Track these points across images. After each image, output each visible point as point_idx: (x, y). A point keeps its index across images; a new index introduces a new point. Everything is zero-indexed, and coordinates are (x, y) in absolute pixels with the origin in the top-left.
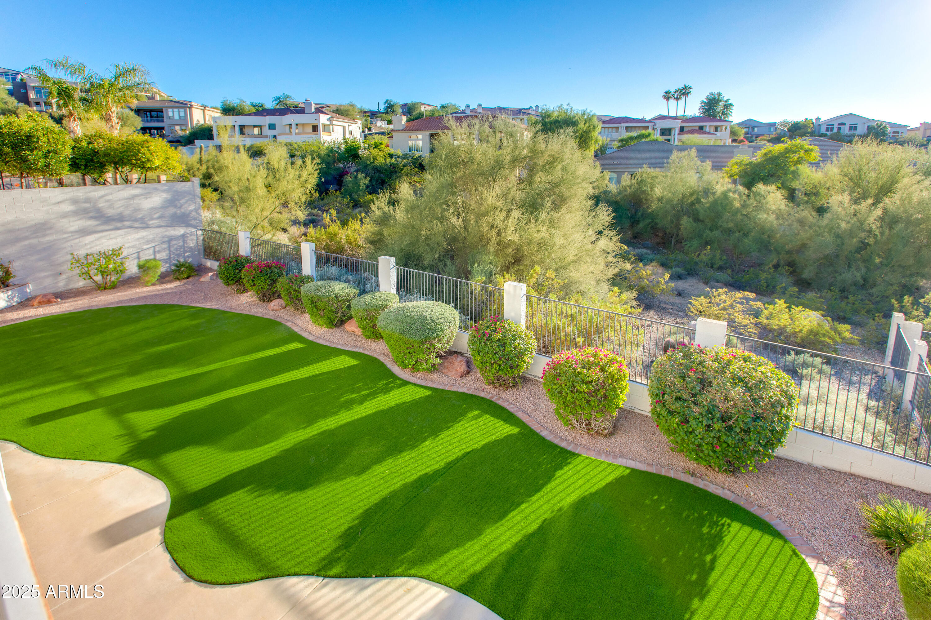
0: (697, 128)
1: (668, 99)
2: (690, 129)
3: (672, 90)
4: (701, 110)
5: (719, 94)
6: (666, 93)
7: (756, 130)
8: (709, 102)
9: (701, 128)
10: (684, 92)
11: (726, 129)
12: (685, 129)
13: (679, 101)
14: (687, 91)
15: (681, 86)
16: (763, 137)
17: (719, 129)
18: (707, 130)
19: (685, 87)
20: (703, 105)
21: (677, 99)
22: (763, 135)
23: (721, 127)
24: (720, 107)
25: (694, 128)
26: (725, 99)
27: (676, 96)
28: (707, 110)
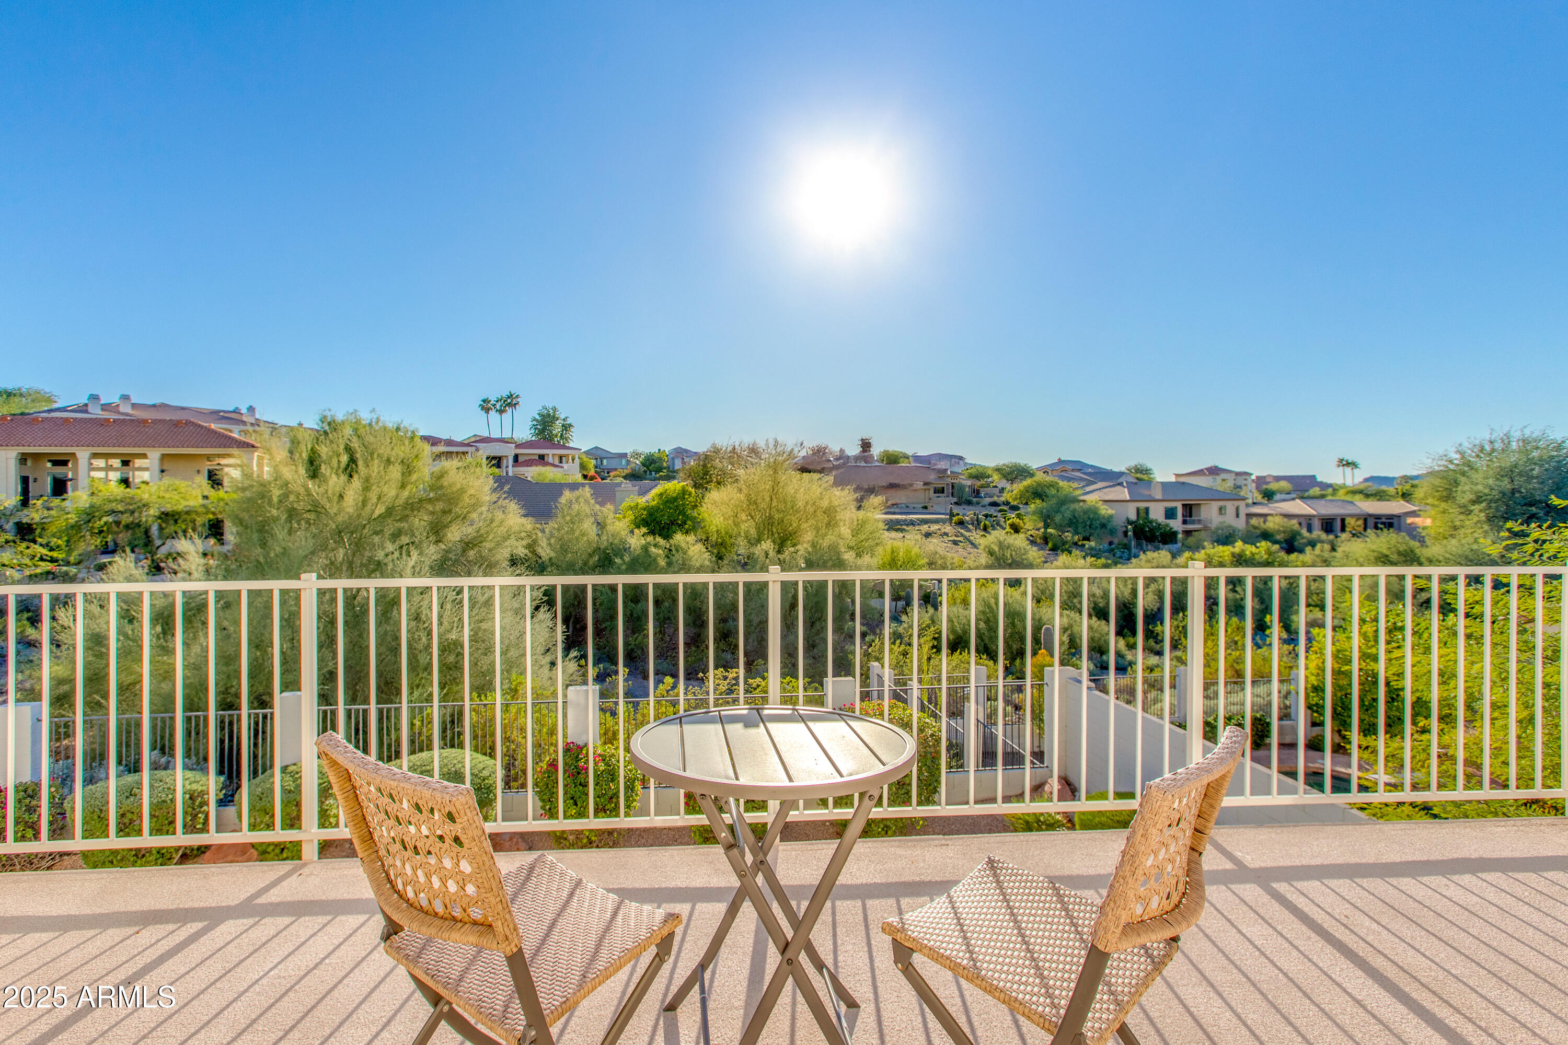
0: (537, 458)
1: (487, 410)
2: (527, 458)
3: (493, 399)
4: (533, 431)
5: (555, 409)
6: (484, 401)
7: (605, 462)
8: (542, 420)
9: (542, 457)
10: (509, 402)
11: (573, 460)
12: (521, 459)
13: (504, 415)
14: (514, 402)
15: (505, 394)
16: (617, 473)
17: (564, 459)
18: (551, 460)
19: (511, 396)
20: (535, 423)
21: (501, 412)
22: (616, 470)
23: (567, 456)
24: (557, 429)
25: (534, 457)
26: (563, 417)
27: (498, 407)
28: (542, 431)
